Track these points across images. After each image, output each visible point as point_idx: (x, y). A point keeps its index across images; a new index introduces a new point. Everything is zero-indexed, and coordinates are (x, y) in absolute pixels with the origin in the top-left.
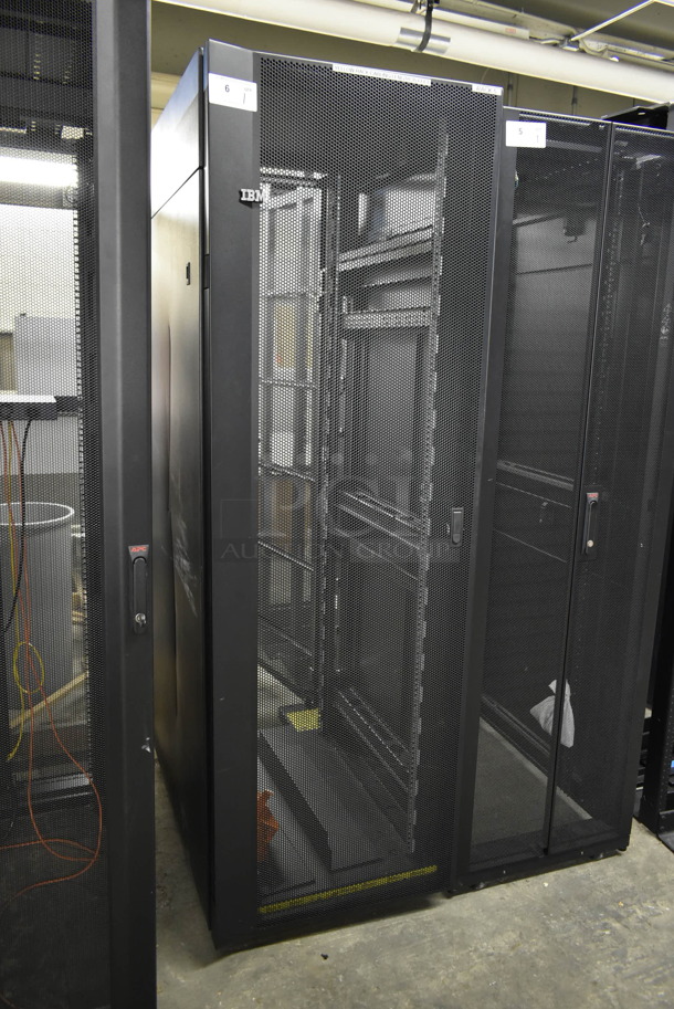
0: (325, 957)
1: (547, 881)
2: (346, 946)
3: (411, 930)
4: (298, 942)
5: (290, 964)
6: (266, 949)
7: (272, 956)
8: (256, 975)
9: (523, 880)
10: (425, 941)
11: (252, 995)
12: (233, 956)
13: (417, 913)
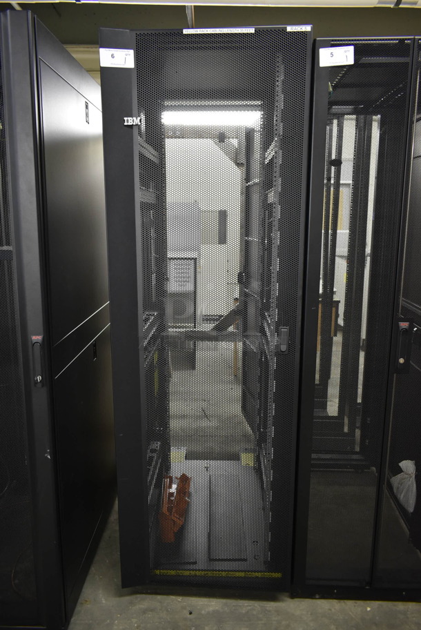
0: (191, 613)
1: (370, 607)
2: (207, 610)
3: (255, 613)
4: (180, 599)
5: (167, 611)
6: (159, 597)
7: (161, 602)
8: (144, 612)
9: (353, 601)
10: (260, 622)
11: (135, 623)
12: (138, 596)
13: (265, 603)
